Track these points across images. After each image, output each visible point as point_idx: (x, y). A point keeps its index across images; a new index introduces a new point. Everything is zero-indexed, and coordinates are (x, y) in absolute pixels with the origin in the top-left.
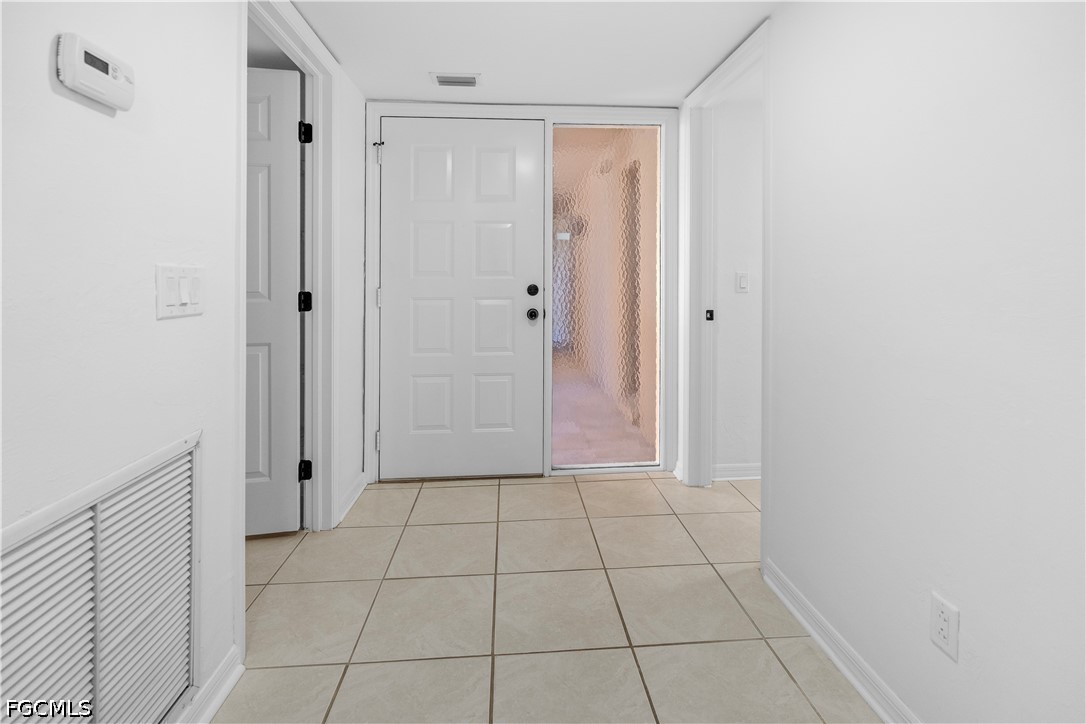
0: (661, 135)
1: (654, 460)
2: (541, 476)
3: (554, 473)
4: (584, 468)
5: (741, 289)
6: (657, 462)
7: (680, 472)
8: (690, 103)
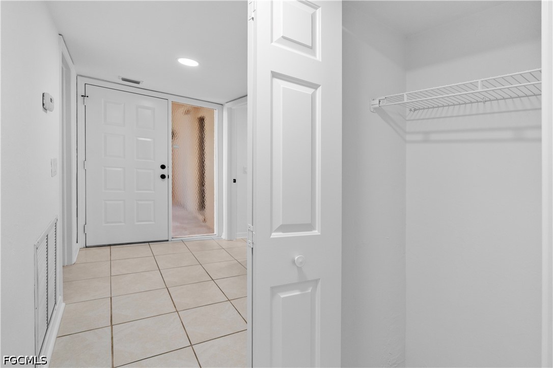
0: (216, 113)
1: (214, 233)
2: (168, 241)
3: (173, 239)
4: (186, 237)
5: (245, 172)
6: (215, 234)
7: (224, 236)
8: (227, 105)
